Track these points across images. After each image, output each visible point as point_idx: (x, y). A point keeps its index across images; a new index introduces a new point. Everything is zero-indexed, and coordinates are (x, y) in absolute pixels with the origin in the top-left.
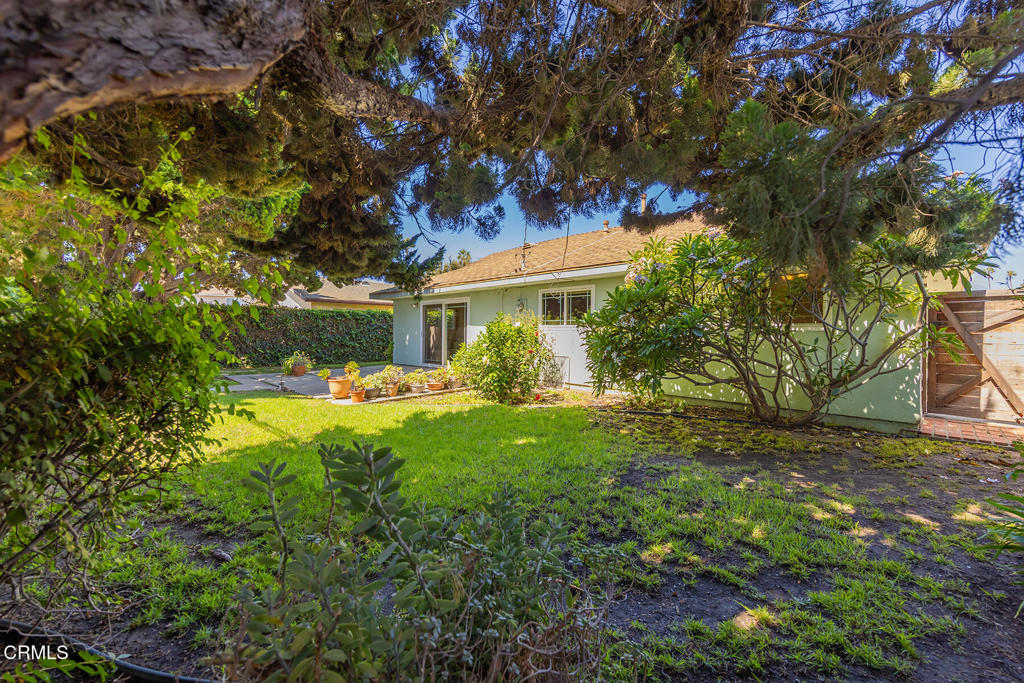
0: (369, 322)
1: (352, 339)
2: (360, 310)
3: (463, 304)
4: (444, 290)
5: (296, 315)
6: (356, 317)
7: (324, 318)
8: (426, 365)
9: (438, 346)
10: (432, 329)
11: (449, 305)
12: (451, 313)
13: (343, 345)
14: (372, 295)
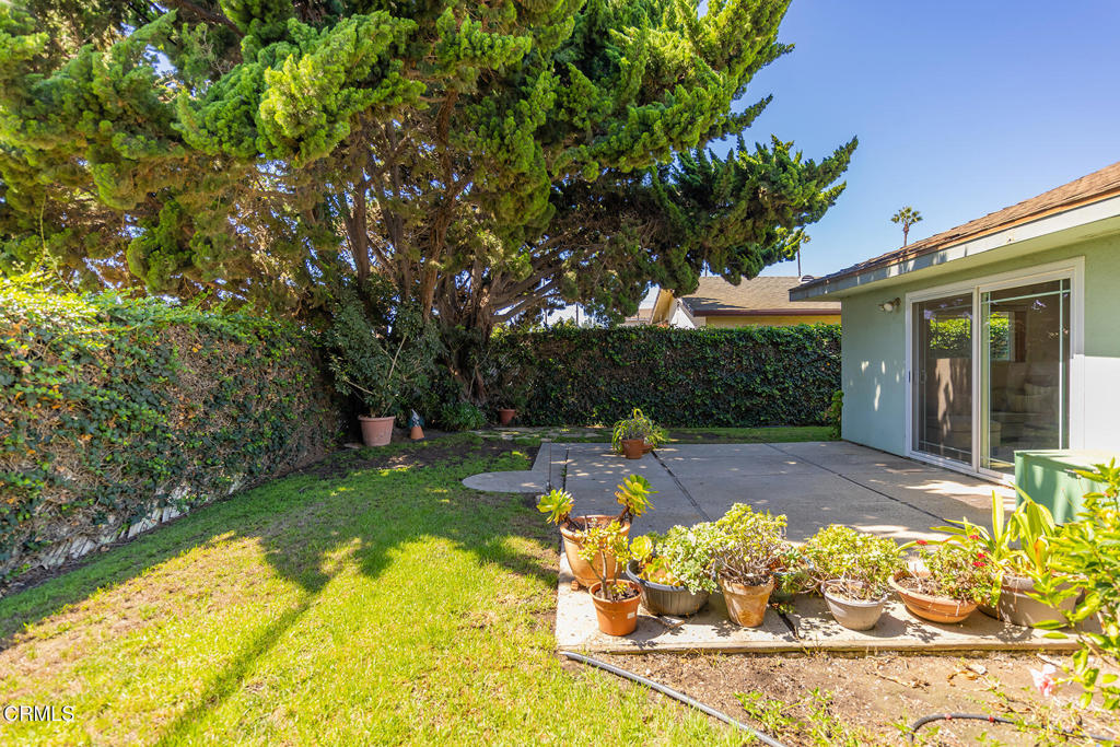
0: (801, 349)
1: (766, 381)
2: (784, 327)
3: (1054, 285)
4: (977, 247)
5: (670, 340)
6: (773, 338)
7: (715, 344)
8: (920, 456)
9: (961, 409)
10: (943, 367)
11: (995, 295)
12: (1003, 322)
13: (750, 394)
14: (796, 294)
